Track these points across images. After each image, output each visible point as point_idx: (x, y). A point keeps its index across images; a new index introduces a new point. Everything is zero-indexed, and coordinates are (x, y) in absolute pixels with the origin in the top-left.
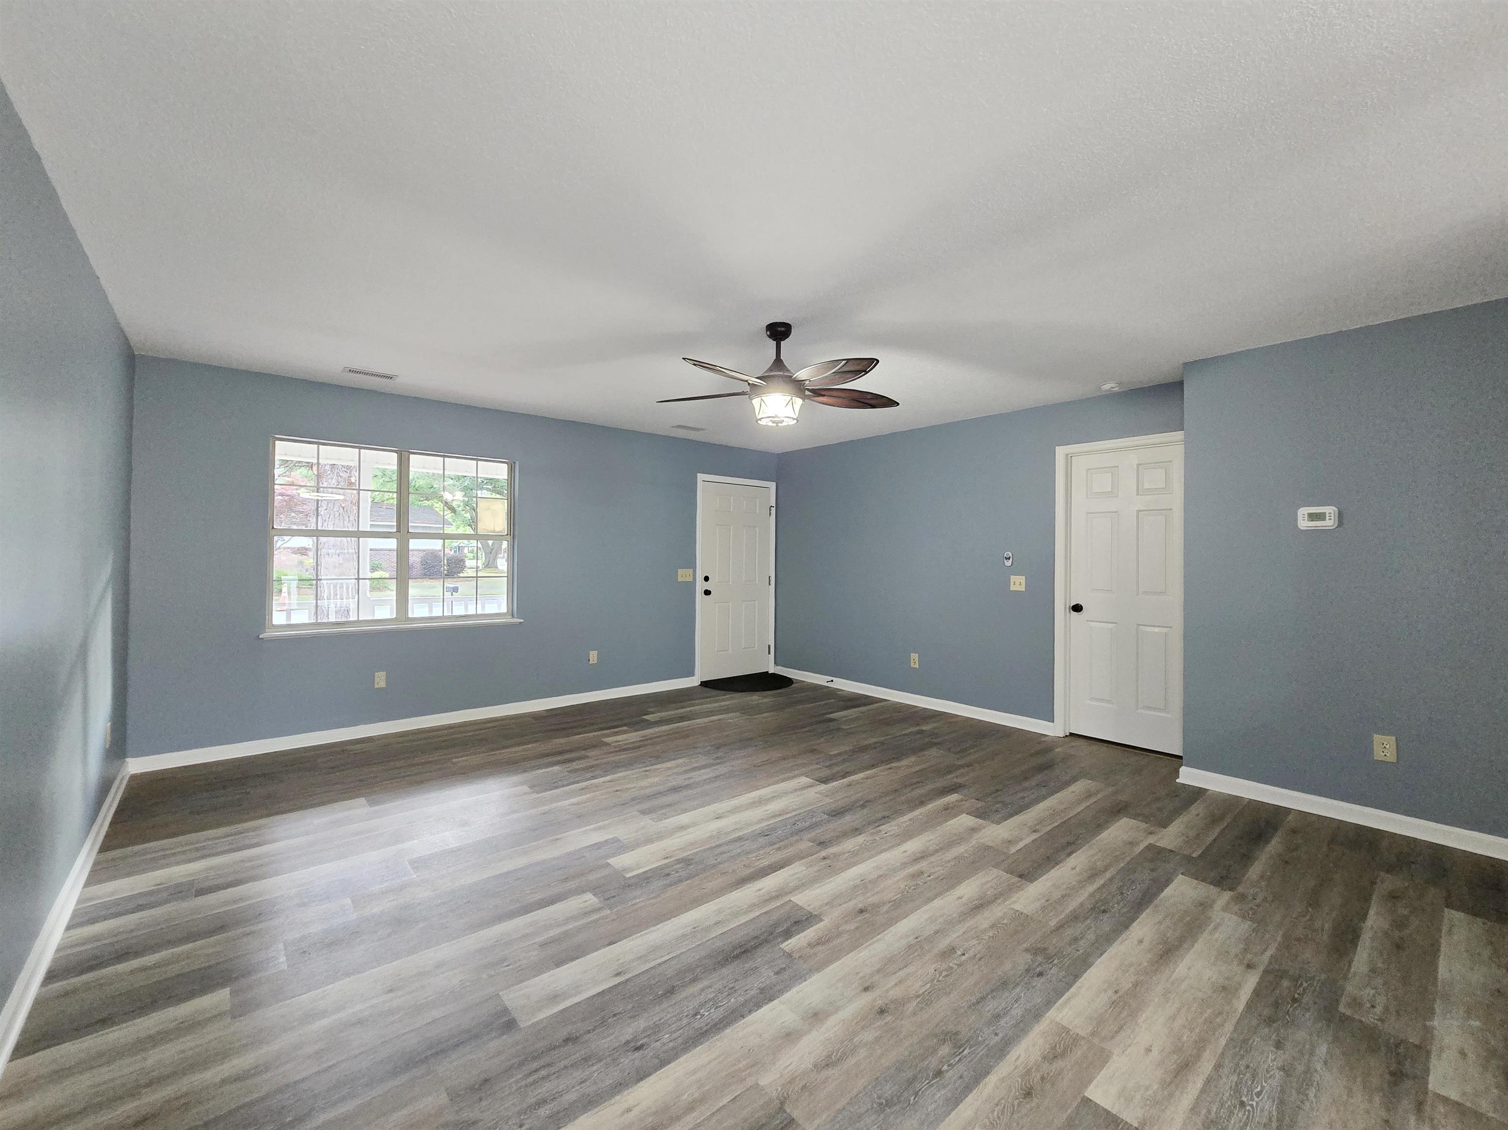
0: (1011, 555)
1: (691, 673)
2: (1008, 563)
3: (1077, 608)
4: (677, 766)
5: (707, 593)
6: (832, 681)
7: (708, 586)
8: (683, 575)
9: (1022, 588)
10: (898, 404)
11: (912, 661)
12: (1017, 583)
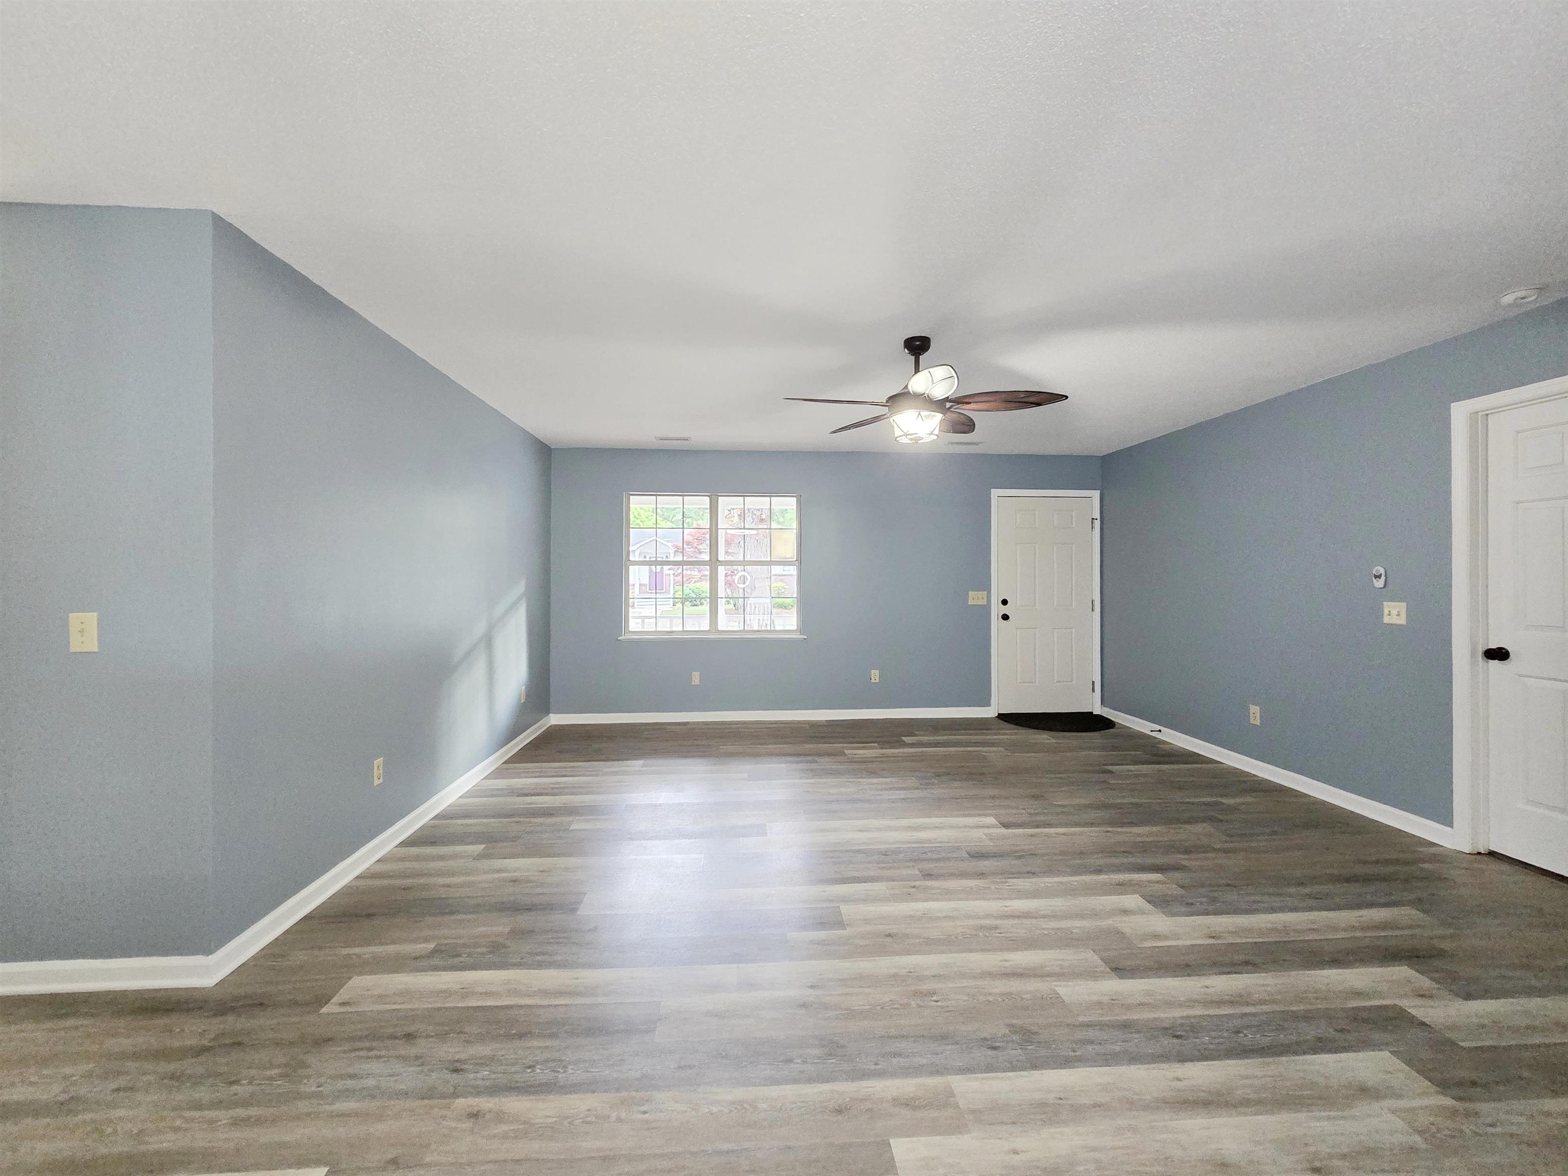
0: (1382, 571)
1: (986, 703)
2: (1379, 583)
3: (1499, 654)
4: (882, 783)
5: (1005, 617)
6: (1160, 731)
7: (1005, 610)
8: (975, 598)
9: (1402, 621)
10: (1067, 397)
11: (1252, 715)
12: (1394, 612)
